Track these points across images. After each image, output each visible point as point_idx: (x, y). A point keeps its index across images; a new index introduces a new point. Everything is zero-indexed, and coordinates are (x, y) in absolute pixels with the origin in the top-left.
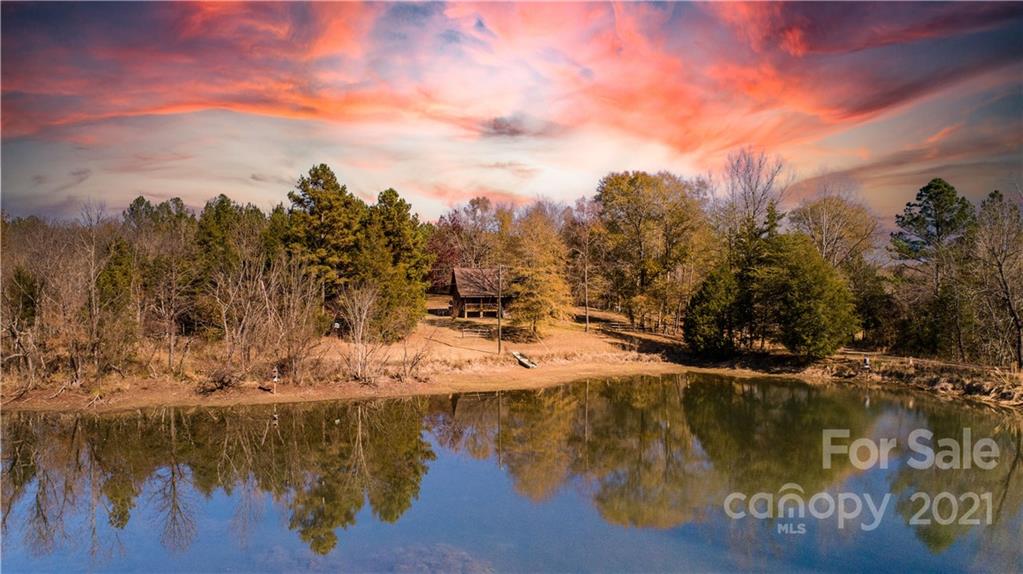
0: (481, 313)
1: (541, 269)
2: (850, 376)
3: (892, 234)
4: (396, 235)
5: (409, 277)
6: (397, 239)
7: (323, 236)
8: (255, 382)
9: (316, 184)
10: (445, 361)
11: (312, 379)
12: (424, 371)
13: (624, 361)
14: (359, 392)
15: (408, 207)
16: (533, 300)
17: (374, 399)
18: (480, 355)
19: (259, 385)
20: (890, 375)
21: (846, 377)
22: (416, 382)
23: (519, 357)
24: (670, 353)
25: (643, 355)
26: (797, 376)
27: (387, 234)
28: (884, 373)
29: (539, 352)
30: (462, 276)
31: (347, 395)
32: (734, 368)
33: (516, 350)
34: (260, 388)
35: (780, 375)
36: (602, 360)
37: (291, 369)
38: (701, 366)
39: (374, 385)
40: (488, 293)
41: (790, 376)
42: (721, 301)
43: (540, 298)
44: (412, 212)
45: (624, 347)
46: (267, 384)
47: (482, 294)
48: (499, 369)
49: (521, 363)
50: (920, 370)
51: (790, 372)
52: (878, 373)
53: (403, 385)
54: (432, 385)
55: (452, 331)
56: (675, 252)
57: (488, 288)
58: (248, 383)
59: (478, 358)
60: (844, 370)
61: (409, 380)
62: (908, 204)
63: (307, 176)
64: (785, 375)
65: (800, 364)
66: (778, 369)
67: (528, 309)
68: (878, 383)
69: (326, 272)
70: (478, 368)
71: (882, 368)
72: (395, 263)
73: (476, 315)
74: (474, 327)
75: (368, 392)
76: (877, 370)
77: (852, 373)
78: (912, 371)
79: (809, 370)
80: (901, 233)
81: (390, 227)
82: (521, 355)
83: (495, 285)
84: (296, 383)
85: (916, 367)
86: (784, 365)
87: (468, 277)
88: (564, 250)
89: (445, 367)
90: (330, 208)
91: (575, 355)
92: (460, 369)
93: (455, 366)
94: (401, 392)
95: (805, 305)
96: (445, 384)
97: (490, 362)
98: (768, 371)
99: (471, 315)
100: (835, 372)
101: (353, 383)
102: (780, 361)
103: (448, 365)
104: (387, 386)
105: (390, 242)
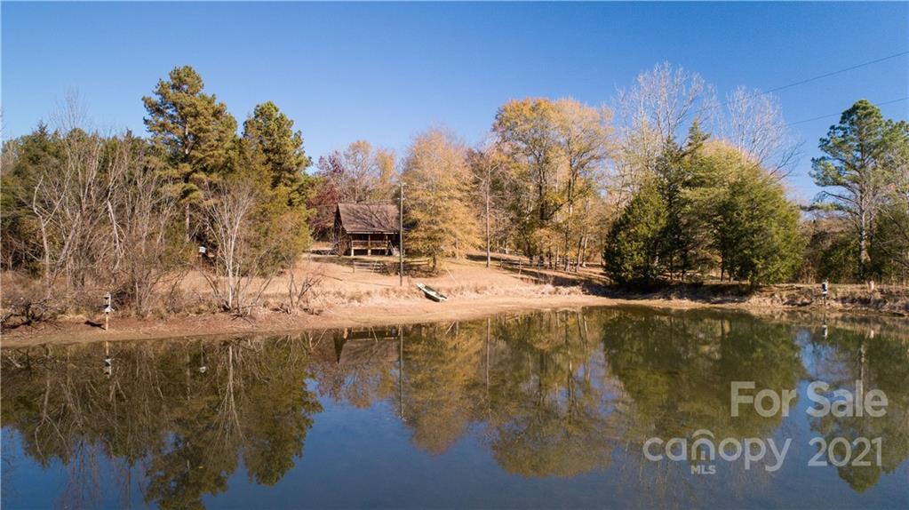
0: (369, 251)
1: (443, 194)
2: (805, 304)
3: (813, 159)
4: (276, 151)
5: (290, 203)
6: (277, 156)
7: (187, 152)
8: (81, 316)
9: (178, 88)
10: (339, 293)
11: (163, 312)
12: (315, 303)
13: (540, 294)
14: (229, 326)
15: (290, 124)
16: (436, 228)
17: (249, 336)
18: (379, 288)
19: (86, 319)
20: (853, 301)
21: (799, 305)
22: (306, 314)
23: (425, 290)
24: (590, 286)
25: (561, 288)
26: (742, 306)
27: (266, 151)
28: (843, 300)
29: (447, 286)
30: (348, 212)
31: (212, 330)
32: (669, 299)
33: (421, 283)
34: (88, 323)
35: (723, 306)
36: (515, 294)
37: (133, 296)
38: (629, 299)
39: (251, 317)
40: (377, 229)
41: (733, 306)
42: (649, 226)
43: (443, 226)
44: (294, 130)
45: (536, 282)
46: (99, 317)
47: (369, 231)
48: (403, 302)
49: (428, 296)
50: (888, 296)
51: (734, 301)
52: (836, 300)
53: (290, 317)
54: (327, 317)
55: (340, 267)
56: (579, 185)
57: (376, 225)
58: (70, 317)
59: (379, 290)
60: (796, 298)
61: (297, 311)
62: (832, 127)
63: (167, 79)
64: (727, 306)
65: (743, 293)
66: (719, 299)
67: (429, 238)
68: (840, 311)
69: (192, 191)
70: (378, 300)
71: (839, 295)
72: (274, 185)
73: (364, 252)
74: (364, 264)
75: (242, 326)
76: (834, 297)
77: (806, 301)
78: (878, 296)
79: (754, 300)
80: (823, 158)
81: (267, 144)
82: (426, 287)
83: (383, 222)
84: (141, 317)
85: (881, 291)
86: (724, 295)
87: (355, 214)
88: (468, 176)
89: (339, 300)
90: (196, 116)
91: (485, 288)
92: (359, 301)
93: (353, 298)
94: (288, 325)
95: (755, 224)
96: (345, 316)
97: (392, 295)
98: (709, 301)
99: (357, 252)
100: (786, 300)
101: (223, 315)
102: (718, 290)
103: (343, 297)
104: (268, 319)
105: (269, 160)
